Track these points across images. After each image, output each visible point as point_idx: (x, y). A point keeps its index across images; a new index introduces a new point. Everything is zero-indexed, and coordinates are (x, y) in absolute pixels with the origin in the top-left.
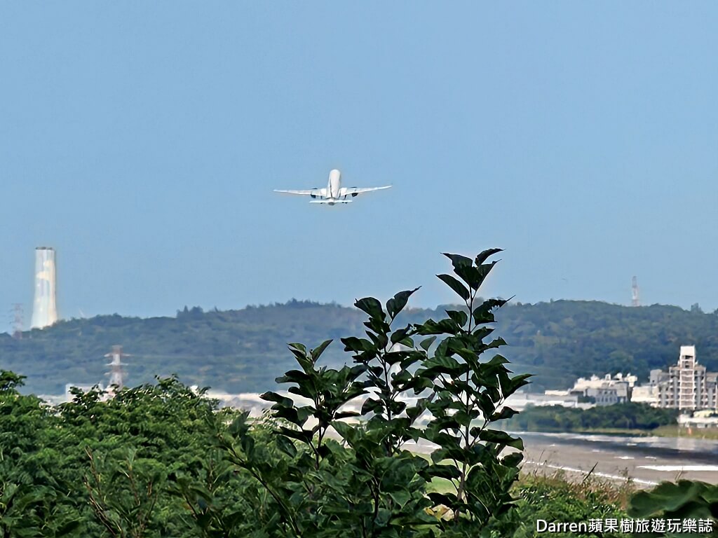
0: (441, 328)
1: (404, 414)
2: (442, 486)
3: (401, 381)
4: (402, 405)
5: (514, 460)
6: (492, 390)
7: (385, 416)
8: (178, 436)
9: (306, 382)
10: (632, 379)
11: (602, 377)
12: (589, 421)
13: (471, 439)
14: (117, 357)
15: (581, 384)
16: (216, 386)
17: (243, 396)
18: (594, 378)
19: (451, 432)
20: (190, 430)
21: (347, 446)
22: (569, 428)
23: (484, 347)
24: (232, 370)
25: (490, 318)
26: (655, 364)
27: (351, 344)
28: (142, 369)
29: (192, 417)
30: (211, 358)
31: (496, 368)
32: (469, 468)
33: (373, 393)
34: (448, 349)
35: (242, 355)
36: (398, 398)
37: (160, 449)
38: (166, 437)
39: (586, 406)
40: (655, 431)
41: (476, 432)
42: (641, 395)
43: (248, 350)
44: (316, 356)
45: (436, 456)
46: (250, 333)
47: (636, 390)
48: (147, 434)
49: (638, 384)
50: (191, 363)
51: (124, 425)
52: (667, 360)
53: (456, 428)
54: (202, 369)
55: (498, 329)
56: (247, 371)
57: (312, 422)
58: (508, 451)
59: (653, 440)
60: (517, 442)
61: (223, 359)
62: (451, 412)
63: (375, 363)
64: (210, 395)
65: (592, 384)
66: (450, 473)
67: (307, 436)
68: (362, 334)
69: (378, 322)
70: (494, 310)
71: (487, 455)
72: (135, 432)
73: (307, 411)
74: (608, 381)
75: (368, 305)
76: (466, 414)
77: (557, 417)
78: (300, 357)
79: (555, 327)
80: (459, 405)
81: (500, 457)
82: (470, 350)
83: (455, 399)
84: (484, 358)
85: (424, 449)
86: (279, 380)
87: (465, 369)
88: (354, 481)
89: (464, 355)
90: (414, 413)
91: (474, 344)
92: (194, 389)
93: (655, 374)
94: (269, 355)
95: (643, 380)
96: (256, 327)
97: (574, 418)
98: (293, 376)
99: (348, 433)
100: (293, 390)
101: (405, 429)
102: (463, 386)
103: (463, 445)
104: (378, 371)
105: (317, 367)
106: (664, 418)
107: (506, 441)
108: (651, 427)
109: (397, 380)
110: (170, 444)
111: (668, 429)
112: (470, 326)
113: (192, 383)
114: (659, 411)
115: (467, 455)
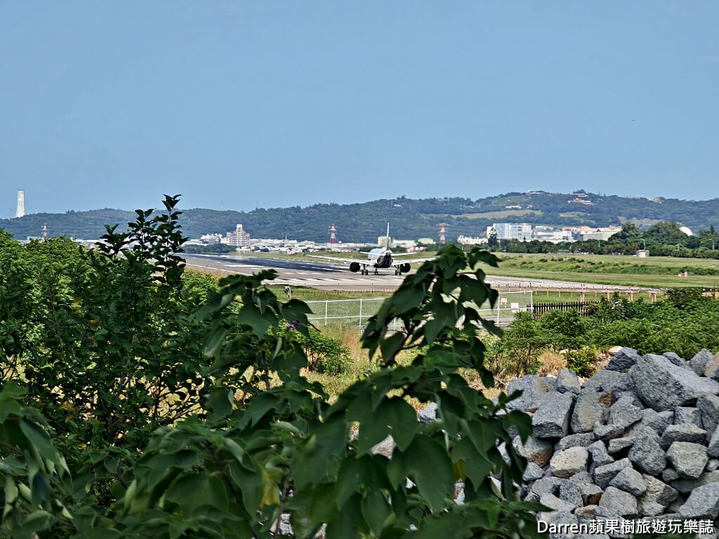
0: (161, 220)
1: (147, 250)
2: (158, 274)
3: (147, 239)
4: (147, 247)
5: (183, 266)
6: (176, 242)
7: (141, 250)
8: (67, 255)
9: (111, 238)
10: (220, 236)
11: (210, 235)
12: (206, 250)
13: (168, 258)
14: (45, 227)
15: (203, 237)
16: (79, 238)
17: (88, 241)
18: (208, 235)
19: (162, 256)
20: (70, 253)
21: (126, 258)
22: (199, 252)
23: (174, 228)
24: (85, 232)
25: (176, 218)
26: (228, 231)
27: (131, 225)
28: (53, 231)
29: (71, 248)
30: (78, 228)
31: (178, 234)
32: (167, 269)
33: (137, 243)
34: (162, 228)
35: (88, 226)
36: (146, 244)
37: (60, 259)
38: (62, 255)
39: (205, 245)
40: (229, 253)
41: (170, 256)
42: (224, 241)
43: (90, 225)
44: (114, 229)
45: (156, 264)
46: (91, 219)
47: (222, 239)
48: (55, 254)
49: (222, 237)
50: (70, 229)
51: (48, 251)
52: (233, 229)
53: (163, 255)
54: (75, 231)
55: (178, 222)
56: (90, 232)
57: (112, 251)
58: (181, 263)
59: (228, 257)
60: (184, 260)
61: (82, 228)
62: (162, 249)
63: (139, 232)
64: (77, 241)
65: (207, 237)
66: (161, 270)
67: (110, 257)
68: (135, 221)
69: (141, 219)
70: (178, 215)
71: (174, 264)
72: (51, 253)
73: (111, 248)
74: (212, 236)
75: (139, 212)
76: (167, 250)
77: (195, 249)
78: (109, 230)
79: (194, 217)
80: (165, 247)
81: (178, 265)
82: (169, 228)
83: (163, 245)
84: (174, 231)
85: (152, 261)
86: (101, 238)
87: (167, 235)
88: (128, 271)
89: (167, 230)
90: (151, 250)
91: (171, 227)
92: (71, 238)
93: (228, 234)
94: (97, 227)
95: (224, 236)
96: (93, 217)
97: (200, 249)
98: (105, 237)
99: (127, 255)
100: (106, 241)
101: (148, 255)
102: (166, 241)
103: (165, 260)
104: (140, 235)
105: (114, 233)
106: (232, 249)
107: (180, 259)
108: (226, 252)
109: (146, 238)
110: (63, 257)
111: (233, 252)
112: (170, 220)
113: (70, 236)
114: (230, 247)
115: (166, 264)
